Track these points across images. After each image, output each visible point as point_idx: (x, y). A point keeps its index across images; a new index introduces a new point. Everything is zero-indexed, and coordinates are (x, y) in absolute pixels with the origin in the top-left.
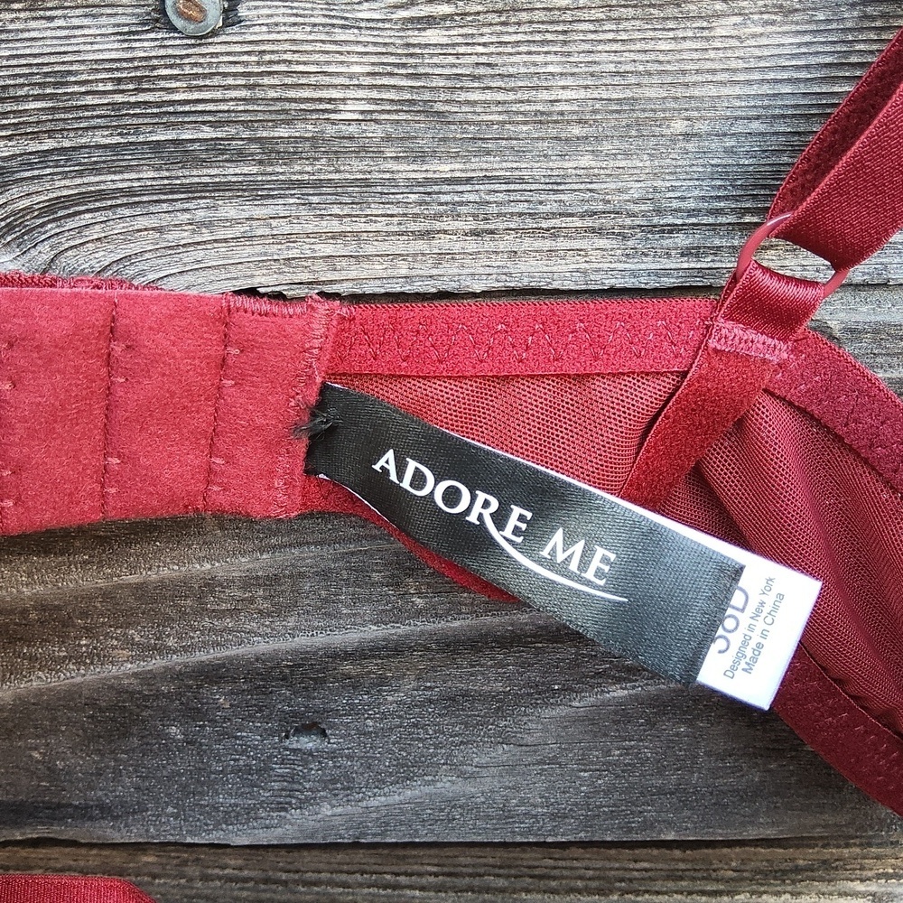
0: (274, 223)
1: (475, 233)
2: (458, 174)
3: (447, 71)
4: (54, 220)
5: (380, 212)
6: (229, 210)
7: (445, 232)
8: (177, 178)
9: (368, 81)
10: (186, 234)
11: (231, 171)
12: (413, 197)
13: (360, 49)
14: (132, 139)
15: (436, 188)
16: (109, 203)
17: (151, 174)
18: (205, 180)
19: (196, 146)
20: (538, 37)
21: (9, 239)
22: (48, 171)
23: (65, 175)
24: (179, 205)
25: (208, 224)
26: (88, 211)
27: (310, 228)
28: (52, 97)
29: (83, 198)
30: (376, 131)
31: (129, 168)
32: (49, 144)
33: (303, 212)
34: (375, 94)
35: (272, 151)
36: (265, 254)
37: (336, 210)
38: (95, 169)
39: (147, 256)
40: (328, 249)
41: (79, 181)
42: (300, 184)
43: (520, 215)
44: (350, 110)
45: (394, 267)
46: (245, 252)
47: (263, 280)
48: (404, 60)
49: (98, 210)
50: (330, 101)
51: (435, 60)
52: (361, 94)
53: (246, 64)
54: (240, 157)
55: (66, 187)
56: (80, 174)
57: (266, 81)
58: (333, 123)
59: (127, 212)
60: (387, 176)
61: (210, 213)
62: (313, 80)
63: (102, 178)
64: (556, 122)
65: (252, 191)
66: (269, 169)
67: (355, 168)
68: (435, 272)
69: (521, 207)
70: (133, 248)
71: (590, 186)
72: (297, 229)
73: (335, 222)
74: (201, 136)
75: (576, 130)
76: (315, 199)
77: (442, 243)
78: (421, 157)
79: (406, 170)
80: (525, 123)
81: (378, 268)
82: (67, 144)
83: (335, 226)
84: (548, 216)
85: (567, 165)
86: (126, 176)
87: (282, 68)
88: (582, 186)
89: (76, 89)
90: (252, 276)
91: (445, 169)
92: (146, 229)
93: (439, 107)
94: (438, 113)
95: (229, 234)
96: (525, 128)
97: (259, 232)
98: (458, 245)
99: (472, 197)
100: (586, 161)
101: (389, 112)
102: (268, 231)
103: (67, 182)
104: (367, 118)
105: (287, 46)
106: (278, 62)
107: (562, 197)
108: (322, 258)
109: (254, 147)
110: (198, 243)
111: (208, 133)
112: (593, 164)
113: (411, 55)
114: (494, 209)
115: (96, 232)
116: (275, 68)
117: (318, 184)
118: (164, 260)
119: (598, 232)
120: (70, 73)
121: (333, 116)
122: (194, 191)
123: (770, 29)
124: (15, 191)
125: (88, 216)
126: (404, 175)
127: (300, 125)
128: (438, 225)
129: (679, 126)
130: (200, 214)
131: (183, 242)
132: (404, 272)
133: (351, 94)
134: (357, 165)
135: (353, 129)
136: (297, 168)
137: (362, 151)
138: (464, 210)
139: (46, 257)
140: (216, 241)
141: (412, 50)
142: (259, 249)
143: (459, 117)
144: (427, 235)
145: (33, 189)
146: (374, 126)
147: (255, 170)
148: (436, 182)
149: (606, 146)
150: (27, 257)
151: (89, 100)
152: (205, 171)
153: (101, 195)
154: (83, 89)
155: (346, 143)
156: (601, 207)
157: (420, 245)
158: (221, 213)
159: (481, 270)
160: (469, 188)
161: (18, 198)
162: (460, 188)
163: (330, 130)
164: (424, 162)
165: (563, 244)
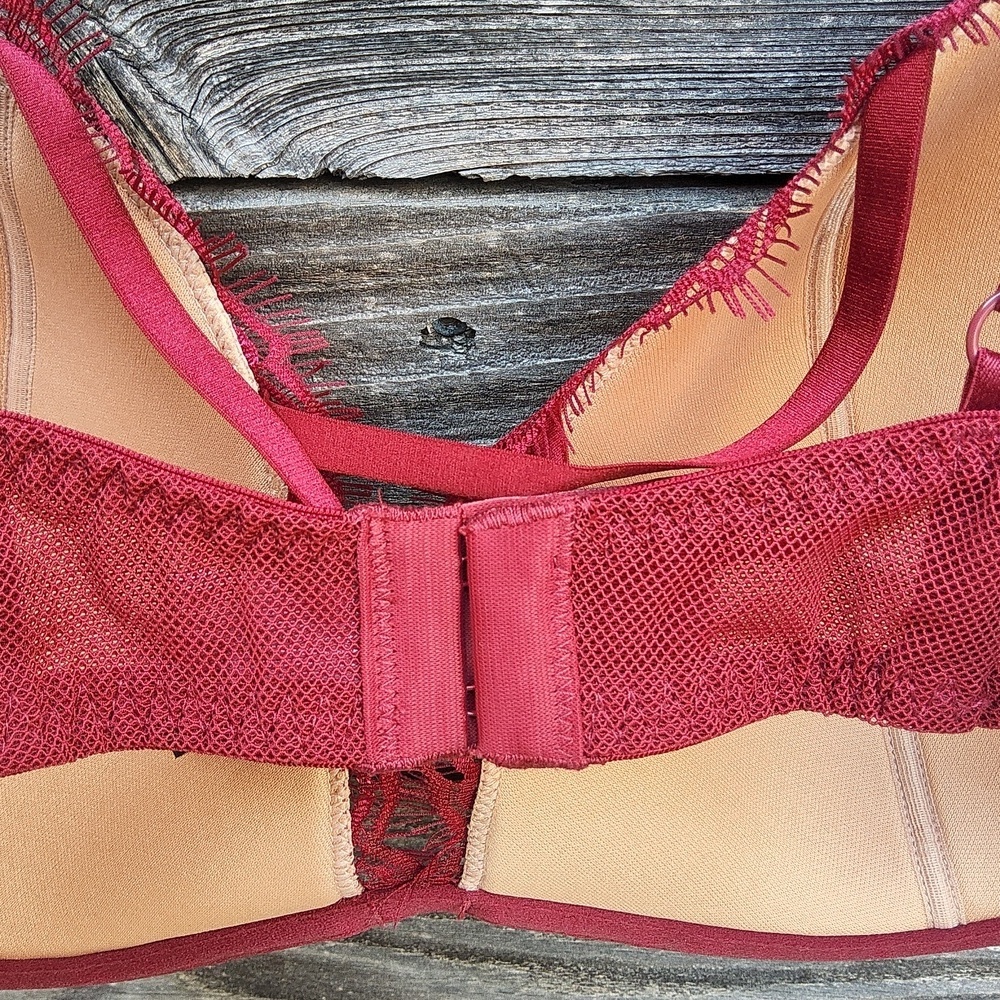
0: (478, 109)
1: (650, 119)
2: (637, 64)
4: (296, 106)
5: (569, 98)
6: (442, 97)
7: (625, 117)
8: (401, 67)
10: (403, 119)
11: (446, 61)
12: (598, 85)
14: (367, 31)
15: (618, 76)
16: (342, 90)
17: (380, 64)
18: (425, 68)
19: (419, 38)
21: (256, 123)
22: (295, 60)
23: (310, 64)
24: (400, 92)
25: (422, 110)
26: (325, 98)
27: (509, 113)
29: (322, 84)
30: (570, 24)
31: (362, 58)
32: (299, 36)
33: (504, 97)
35: (482, 43)
36: (468, 138)
37: (532, 97)
38: (333, 59)
39: (369, 140)
40: (522, 134)
41: (319, 69)
42: (503, 73)
43: (690, 101)
44: (550, 6)
45: (579, 151)
46: (452, 136)
47: (465, 163)
49: (333, 96)
54: (455, 48)
55: (307, 75)
56: (322, 63)
58: (535, 16)
59: (356, 98)
60: (578, 64)
61: (424, 99)
63: (340, 67)
64: (722, 16)
65: (467, 80)
66: (478, 59)
67: (551, 57)
68: (613, 156)
69: (691, 95)
70: (359, 132)
71: (751, 75)
72: (498, 114)
73: (530, 108)
74: (424, 28)
75: (739, 24)
76: (514, 87)
77: (623, 128)
78: (606, 47)
79: (594, 59)
80: (695, 16)
81: (564, 152)
82: (313, 36)
83: (530, 111)
84: (715, 102)
85: (731, 55)
86: (359, 65)
88: (744, 76)
90: (456, 159)
91: (627, 58)
92: (371, 115)
95: (439, 119)
96: (696, 22)
97: (465, 118)
98: (635, 130)
99: (650, 85)
100: (747, 52)
101: (582, 7)
102: (472, 117)
103: (310, 71)
104: (563, 12)
107: (727, 85)
108: (516, 142)
109: (467, 39)
110: (413, 128)
111: (430, 25)
112: (753, 55)
114: (666, 96)
115: (328, 117)
117: (520, 72)
118: (383, 144)
119: (756, 118)
121: (534, 11)
122: (413, 79)
124: (266, 78)
125: (324, 102)
126: (591, 64)
127: (507, 19)
128: (618, 111)
129: (827, 21)
130: (417, 100)
131: (400, 127)
132: (586, 156)
134: (553, 54)
135: (551, 22)
136: (502, 57)
137: (558, 42)
138: (641, 96)
139: (285, 140)
140: (428, 126)
142: (464, 133)
143: (641, 11)
144: (609, 120)
145: (281, 76)
146: (568, 20)
147: (466, 59)
148: (619, 70)
149: (765, 39)
150: (270, 139)
152: (425, 61)
153: (336, 82)
155: (544, 34)
156: (760, 95)
157: (602, 130)
158: (435, 99)
159: (654, 155)
160: (646, 76)
161: (267, 85)
162: (639, 76)
163: (532, 23)
164: (609, 52)
165: (726, 130)
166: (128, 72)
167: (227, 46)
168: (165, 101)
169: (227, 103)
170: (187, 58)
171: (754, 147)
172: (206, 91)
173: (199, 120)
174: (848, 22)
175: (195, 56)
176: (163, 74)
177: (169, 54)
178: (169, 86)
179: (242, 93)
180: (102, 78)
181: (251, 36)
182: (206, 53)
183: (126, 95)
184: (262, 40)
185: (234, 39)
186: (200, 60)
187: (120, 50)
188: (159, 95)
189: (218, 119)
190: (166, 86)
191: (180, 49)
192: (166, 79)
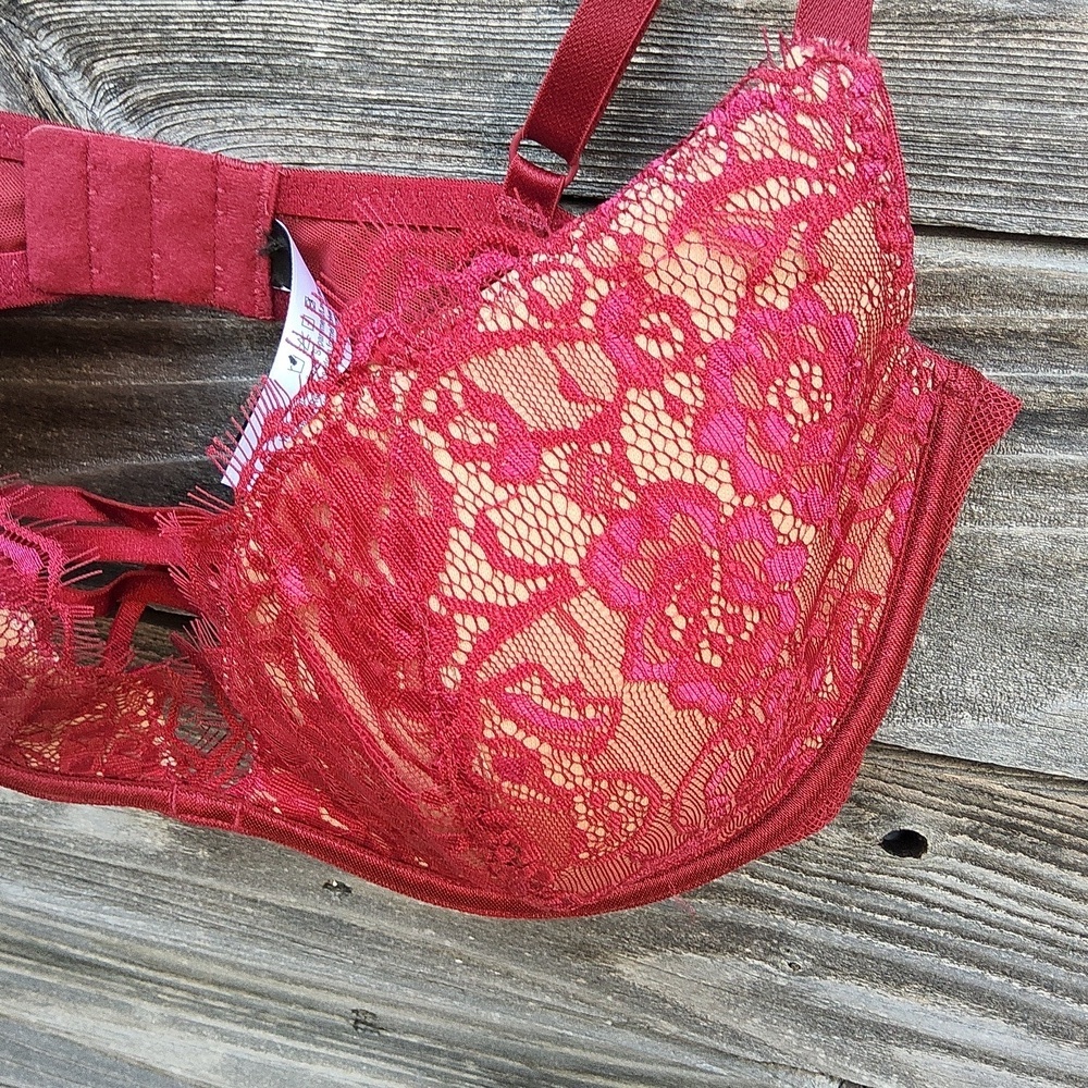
0: (278, 120)
1: (395, 138)
2: (382, 97)
3: (372, 31)
4: (159, 108)
5: (339, 119)
6: (253, 110)
7: (378, 136)
8: (225, 87)
9: (329, 33)
10: (229, 124)
11: (254, 84)
12: (358, 110)
13: (324, 13)
14: (201, 60)
15: (370, 106)
16: (188, 100)
17: (211, 83)
18: (241, 89)
19: (236, 67)
20: (421, 13)
21: (134, 118)
22: (156, 76)
23: (165, 80)
24: (226, 105)
25: (241, 118)
26: (178, 104)
27: (299, 126)
28: (160, 31)
29: (174, 95)
30: (334, 66)
31: (199, 78)
32: (158, 60)
33: (295, 114)
34: (333, 42)
35: (276, 75)
36: (273, 141)
37: (313, 115)
38: (181, 77)
39: (208, 137)
40: (309, 142)
41: (172, 84)
42: (294, 96)
43: (421, 128)
44: (319, 52)
45: (349, 158)
46: (263, 139)
48: (348, 22)
49: (183, 103)
50: (308, 44)
51: (365, 23)
52: (326, 41)
53: (263, 18)
54: (259, 76)
55: (165, 88)
56: (174, 79)
57: (273, 29)
58: (310, 58)
59: (198, 106)
60: (341, 95)
61: (243, 111)
62: (299, 30)
63: (185, 83)
64: (437, 67)
65: (268, 99)
66: (276, 85)
67: (324, 88)
68: (372, 163)
69: (421, 123)
70: (199, 131)
71: (461, 113)
72: (291, 126)
73: (313, 124)
74: (238, 61)
75: (448, 75)
76: (301, 107)
77: (377, 143)
78: (361, 84)
79: (354, 92)
80: (418, 66)
81: (339, 157)
82: (167, 60)
83: (314, 126)
84: (438, 131)
85: (445, 97)
86: (198, 83)
87: (282, 22)
88: (456, 112)
89: (173, 27)
90: (266, 156)
91: (374, 93)
92: (208, 119)
93: (369, 53)
94: (369, 57)
95: (253, 126)
96: (419, 70)
97: (270, 126)
98: (385, 146)
99: (392, 114)
100: (457, 95)
101: (341, 54)
102: (275, 126)
103: (166, 85)
104: (329, 57)
105: (285, 9)
106: (280, 18)
107: (446, 119)
108: (306, 147)
109: (267, 70)
110: (236, 131)
111: (242, 59)
112: (461, 97)
113: (352, 19)
114: (404, 123)
115: (180, 118)
116: (278, 22)
117: (303, 97)
118: (216, 141)
119: (468, 144)
120: (171, 17)
121: (311, 54)
122: (234, 96)
123: (554, 16)
124: (138, 88)
125: (177, 107)
126: (351, 95)
127: (293, 58)
128: (373, 131)
129: (509, 76)
130: (238, 112)
131: (227, 129)
132: (354, 162)
133: (320, 40)
134: (327, 86)
135: (321, 63)
136: (291, 85)
137: (326, 78)
138: (387, 121)
140: (246, 130)
141: (352, 16)
142: (270, 138)
143: (381, 60)
144: (368, 137)
145: (148, 87)
146: (333, 62)
147: (267, 84)
148: (370, 101)
149: (468, 86)
150: (143, 131)
151: (180, 34)
152: (241, 83)
153: (183, 94)
154: (177, 27)
155: (318, 71)
156: (468, 128)
157: (363, 144)
158: (249, 112)
159: (400, 166)
160: (389, 107)
161: (140, 93)
162: (384, 107)
163: (309, 62)
164: (362, 87)
165: (448, 151)
166: (51, 76)
167: (113, 63)
168: (75, 99)
169: (115, 103)
170: (87, 71)
171: (468, 167)
172: (101, 94)
173: (97, 114)
174: (524, 79)
175: (93, 68)
176: (73, 80)
177: (76, 66)
178: (77, 88)
179: (124, 96)
180: (35, 80)
181: (128, 58)
182: (100, 67)
183: (51, 92)
184: (135, 61)
185: (117, 59)
186: (96, 72)
187: (46, 61)
188: (71, 94)
189: (110, 114)
190: (76, 88)
191: (84, 63)
192: (76, 83)
